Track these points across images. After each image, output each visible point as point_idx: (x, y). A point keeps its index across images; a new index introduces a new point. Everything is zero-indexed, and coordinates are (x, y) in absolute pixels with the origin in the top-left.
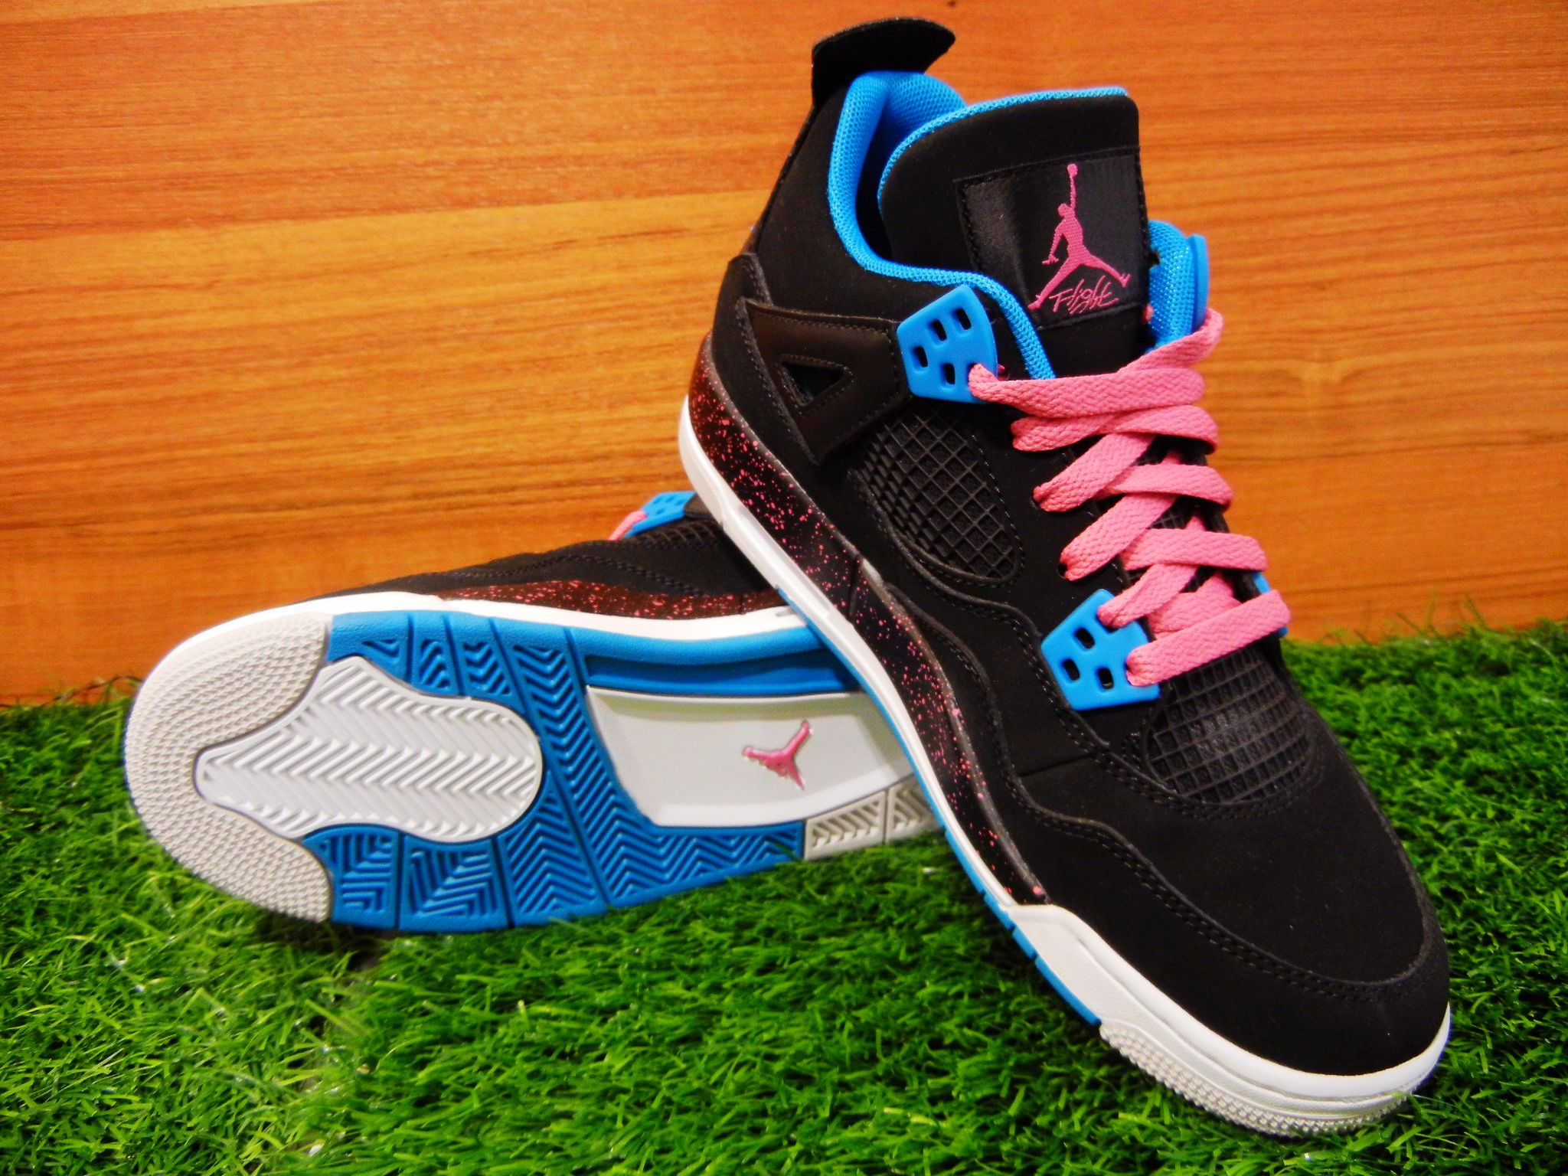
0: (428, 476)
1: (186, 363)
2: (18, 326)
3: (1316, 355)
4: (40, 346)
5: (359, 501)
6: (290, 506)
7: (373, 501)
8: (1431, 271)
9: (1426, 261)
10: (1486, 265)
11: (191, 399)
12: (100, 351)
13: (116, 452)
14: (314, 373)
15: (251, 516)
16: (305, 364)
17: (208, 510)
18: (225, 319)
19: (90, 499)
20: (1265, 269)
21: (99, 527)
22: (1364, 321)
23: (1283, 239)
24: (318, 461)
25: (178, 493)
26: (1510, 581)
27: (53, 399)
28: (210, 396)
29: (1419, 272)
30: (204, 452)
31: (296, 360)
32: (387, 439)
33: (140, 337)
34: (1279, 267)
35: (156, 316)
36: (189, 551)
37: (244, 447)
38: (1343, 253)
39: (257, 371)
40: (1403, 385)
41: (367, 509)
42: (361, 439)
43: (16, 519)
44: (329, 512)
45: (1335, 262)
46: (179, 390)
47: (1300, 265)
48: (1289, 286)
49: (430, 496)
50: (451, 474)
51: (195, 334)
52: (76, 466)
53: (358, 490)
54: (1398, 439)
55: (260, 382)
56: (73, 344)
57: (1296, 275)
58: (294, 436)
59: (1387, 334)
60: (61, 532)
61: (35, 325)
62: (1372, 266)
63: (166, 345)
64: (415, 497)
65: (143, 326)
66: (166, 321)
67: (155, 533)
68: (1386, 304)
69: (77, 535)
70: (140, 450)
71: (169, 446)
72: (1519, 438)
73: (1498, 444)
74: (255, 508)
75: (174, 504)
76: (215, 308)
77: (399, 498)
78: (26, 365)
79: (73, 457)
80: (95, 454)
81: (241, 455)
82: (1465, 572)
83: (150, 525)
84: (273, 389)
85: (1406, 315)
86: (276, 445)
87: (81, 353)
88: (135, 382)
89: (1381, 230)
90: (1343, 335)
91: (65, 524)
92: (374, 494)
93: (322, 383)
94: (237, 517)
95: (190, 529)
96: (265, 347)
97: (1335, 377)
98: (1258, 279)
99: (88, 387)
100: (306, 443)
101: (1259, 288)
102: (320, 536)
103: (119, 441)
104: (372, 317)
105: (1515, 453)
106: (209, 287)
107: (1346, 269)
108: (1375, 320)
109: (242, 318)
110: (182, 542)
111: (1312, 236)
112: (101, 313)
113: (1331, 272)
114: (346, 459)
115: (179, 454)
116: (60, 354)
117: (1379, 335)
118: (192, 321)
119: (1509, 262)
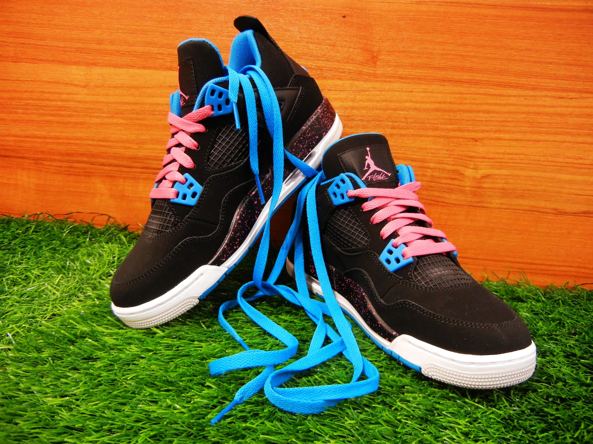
0: (148, 161)
1: (76, 111)
2: (26, 91)
3: (472, 166)
4: (33, 99)
5: (125, 166)
6: (103, 165)
7: (130, 167)
8: (521, 140)
9: (519, 136)
10: (544, 141)
11: (76, 123)
12: (50, 103)
13: (52, 138)
14: (115, 121)
15: (91, 166)
16: (112, 117)
17: (78, 162)
18: (88, 98)
19: (42, 152)
20: (455, 130)
21: (43, 162)
22: (492, 156)
23: (463, 120)
24: (113, 150)
25: (68, 155)
26: (543, 267)
27: (34, 117)
28: (81, 123)
29: (517, 140)
30: (78, 142)
31: (110, 115)
32: (136, 147)
33: (62, 101)
34: (460, 130)
35: (69, 94)
36: (70, 175)
37: (91, 142)
38: (486, 128)
39: (98, 117)
40: (505, 183)
41: (127, 170)
42: (128, 145)
43: (20, 155)
44: (115, 168)
45: (483, 131)
46: (73, 120)
47: (468, 131)
48: (462, 138)
49: (148, 168)
50: (155, 162)
51: (79, 102)
52: (39, 140)
53: (124, 163)
54: (502, 204)
55: (98, 121)
56: (42, 100)
57: (466, 134)
58: (107, 141)
59: (501, 162)
60: (32, 162)
61: (31, 92)
62: (497, 135)
63: (70, 104)
64: (143, 168)
65: (64, 97)
66: (71, 96)
67: (61, 167)
68: (502, 151)
69: (37, 164)
70: (58, 138)
71: (68, 139)
72: (553, 211)
73: (543, 212)
74: (92, 164)
75: (67, 158)
76: (86, 94)
77: (138, 168)
78: (27, 104)
79: (38, 137)
80: (45, 138)
81: (90, 145)
82: (525, 260)
83: (59, 164)
84: (102, 124)
85: (509, 156)
86: (101, 143)
87: (45, 103)
88: (60, 115)
89: (502, 121)
90: (483, 160)
91: (34, 159)
92: (130, 165)
93: (117, 124)
94: (86, 165)
95: (71, 167)
96: (100, 109)
97: (478, 176)
98: (452, 134)
99: (45, 115)
100: (110, 144)
101: (451, 137)
102: (111, 176)
103: (53, 134)
104: (135, 104)
105: (550, 217)
106: (85, 87)
107: (486, 135)
108: (497, 156)
109: (94, 98)
110: (69, 171)
111: (474, 120)
112: (52, 91)
113: (480, 135)
114: (122, 151)
115: (71, 141)
116: (38, 102)
117: (497, 162)
118: (80, 97)
119: (554, 141)
